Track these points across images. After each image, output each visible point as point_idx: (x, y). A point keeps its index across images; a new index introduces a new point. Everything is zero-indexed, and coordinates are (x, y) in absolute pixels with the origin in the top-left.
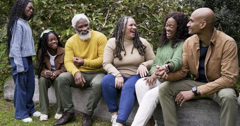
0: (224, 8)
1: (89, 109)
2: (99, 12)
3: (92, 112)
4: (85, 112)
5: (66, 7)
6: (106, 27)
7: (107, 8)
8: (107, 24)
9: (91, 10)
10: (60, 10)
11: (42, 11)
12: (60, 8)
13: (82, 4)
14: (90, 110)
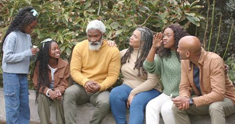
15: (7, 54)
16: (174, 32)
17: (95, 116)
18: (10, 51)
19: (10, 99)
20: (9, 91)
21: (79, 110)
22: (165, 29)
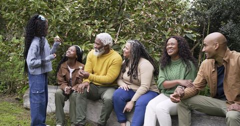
0: (230, 22)
1: (102, 120)
2: (111, 28)
3: (106, 123)
4: (99, 123)
5: (81, 25)
6: (118, 42)
7: (118, 22)
8: (118, 40)
9: (104, 26)
10: (75, 27)
11: (59, 27)
12: (76, 25)
13: (96, 21)
14: (104, 121)
15: (32, 60)
16: (178, 41)
17: (103, 111)
18: (33, 57)
19: (40, 96)
20: (39, 89)
21: (93, 104)
22: (168, 39)
